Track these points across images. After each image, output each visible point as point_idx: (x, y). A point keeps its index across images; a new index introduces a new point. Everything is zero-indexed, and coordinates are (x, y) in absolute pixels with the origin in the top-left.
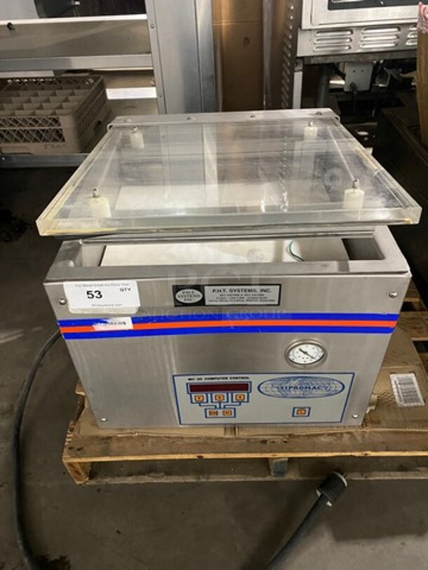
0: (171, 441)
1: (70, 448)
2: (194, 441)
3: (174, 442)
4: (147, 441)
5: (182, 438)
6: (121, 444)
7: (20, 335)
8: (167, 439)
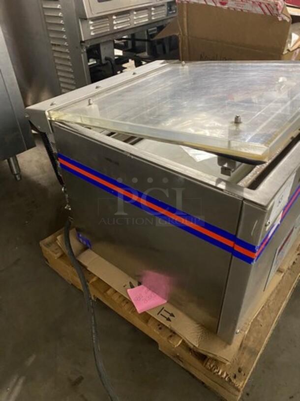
0: (267, 306)
1: (235, 377)
2: (274, 295)
3: (268, 306)
4: (259, 321)
5: (268, 300)
6: (252, 339)
7: (21, 381)
8: (263, 309)
